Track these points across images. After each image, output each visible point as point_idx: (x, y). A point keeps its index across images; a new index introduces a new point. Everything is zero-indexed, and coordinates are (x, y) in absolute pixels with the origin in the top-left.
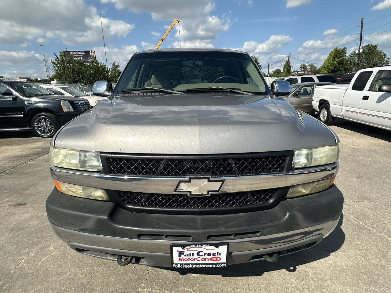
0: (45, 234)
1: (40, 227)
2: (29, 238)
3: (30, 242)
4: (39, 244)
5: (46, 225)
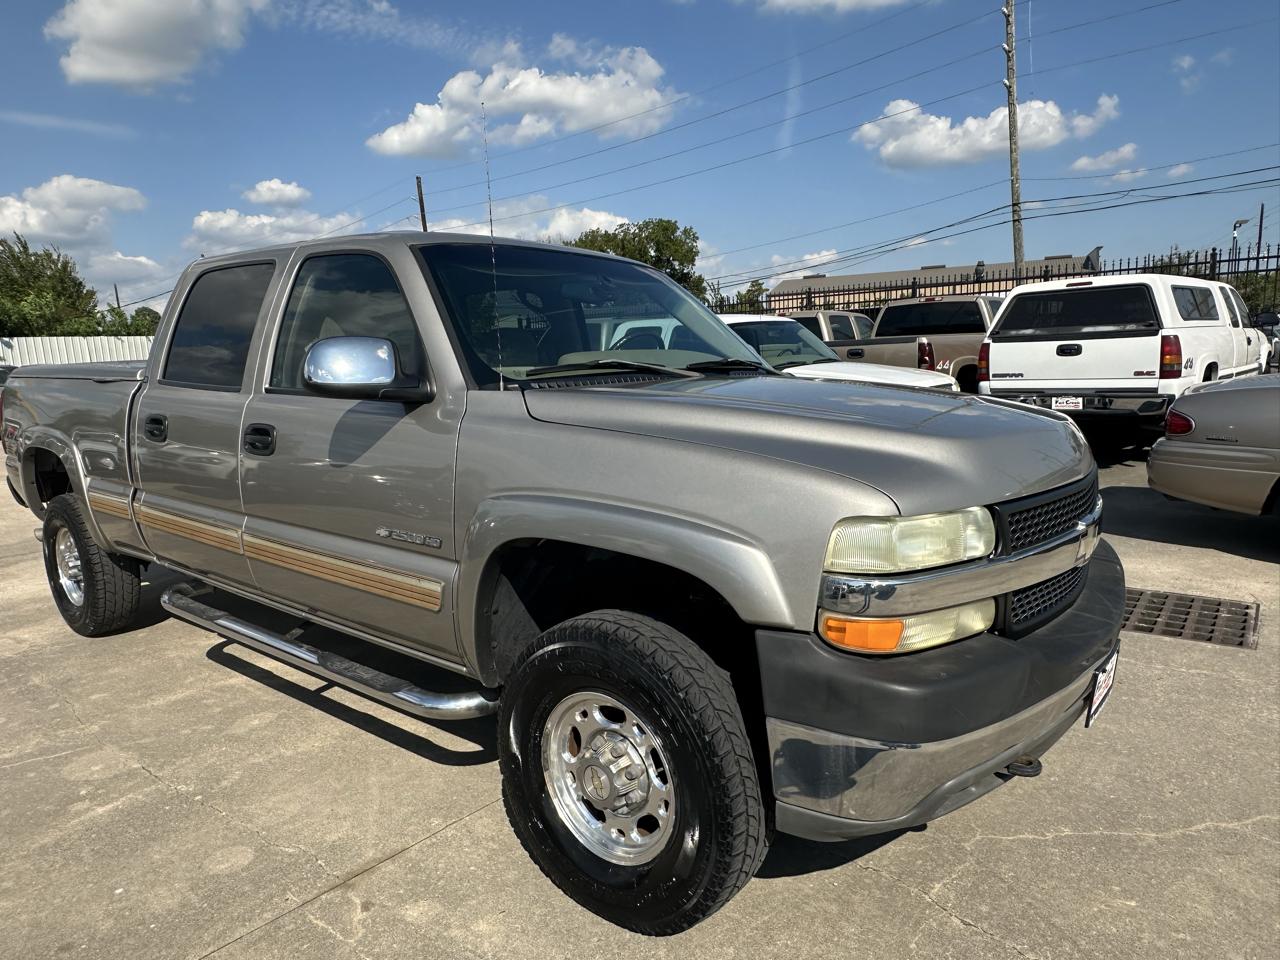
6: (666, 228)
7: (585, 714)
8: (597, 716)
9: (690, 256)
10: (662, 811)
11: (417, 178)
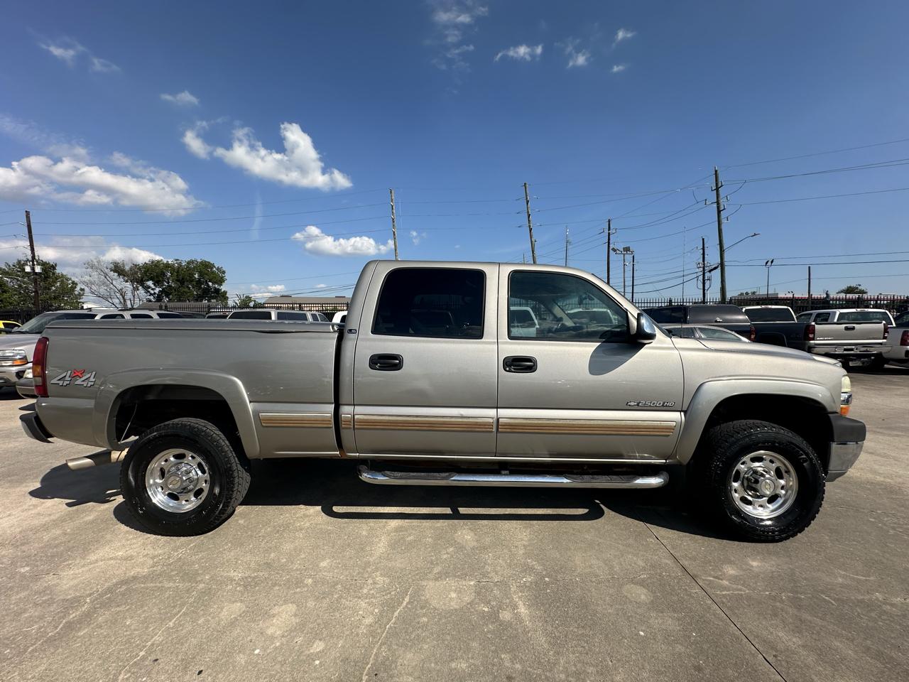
0: (833, 605)
1: (834, 624)
2: (870, 624)
3: (873, 615)
4: (858, 600)
5: (817, 617)
9: (221, 281)
11: (26, 212)
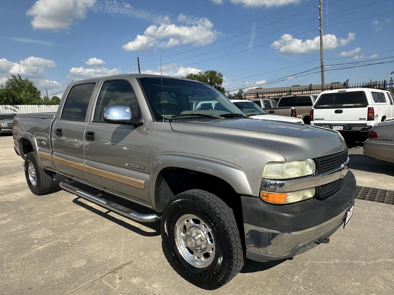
6: (213, 73)
7: (188, 221)
8: (192, 222)
9: (220, 82)
10: (211, 251)
11: (138, 58)
